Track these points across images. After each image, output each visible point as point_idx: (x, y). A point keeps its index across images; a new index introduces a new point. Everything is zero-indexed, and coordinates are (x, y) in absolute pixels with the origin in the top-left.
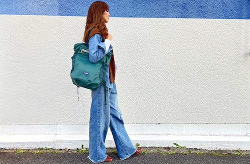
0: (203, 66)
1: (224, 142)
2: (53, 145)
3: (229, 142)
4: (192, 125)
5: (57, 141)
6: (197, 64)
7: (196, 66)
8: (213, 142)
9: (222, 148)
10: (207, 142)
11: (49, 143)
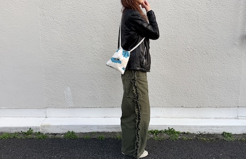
1: (213, 127)
3: (218, 127)
4: (182, 108)
5: (44, 126)
8: (201, 127)
9: (211, 132)
10: (195, 127)
11: (37, 128)
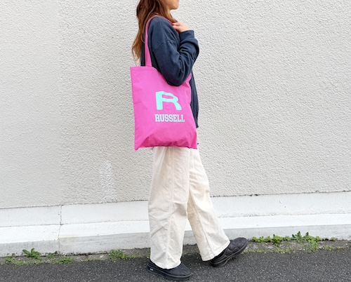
0: (336, 85)
2: (57, 246)
4: (317, 194)
5: (65, 240)
6: (326, 81)
7: (323, 85)
11: (50, 244)
